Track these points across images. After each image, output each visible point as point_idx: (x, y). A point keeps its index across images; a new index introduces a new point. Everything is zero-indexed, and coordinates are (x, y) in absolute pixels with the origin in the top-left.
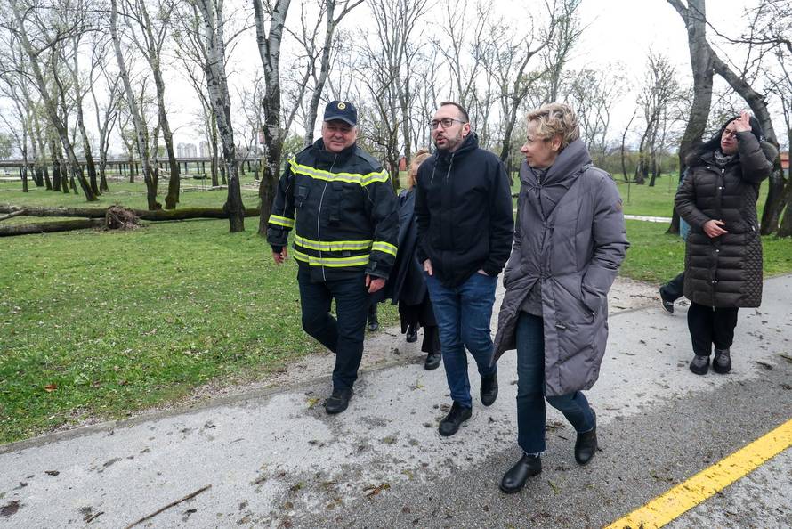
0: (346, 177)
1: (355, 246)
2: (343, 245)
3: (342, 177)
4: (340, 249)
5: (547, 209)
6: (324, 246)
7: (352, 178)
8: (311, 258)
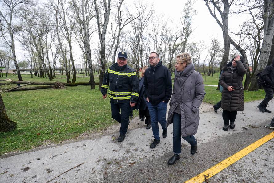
0: (124, 74)
1: (127, 93)
2: (123, 93)
3: (123, 74)
4: (122, 94)
5: (182, 83)
6: (118, 94)
7: (126, 74)
8: (114, 97)
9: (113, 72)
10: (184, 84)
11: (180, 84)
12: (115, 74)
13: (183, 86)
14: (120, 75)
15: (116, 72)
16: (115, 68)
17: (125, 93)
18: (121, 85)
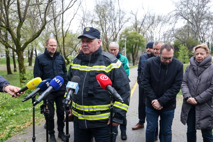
9: (77, 67)
10: (201, 75)
11: (197, 74)
12: (80, 70)
13: (200, 77)
14: (89, 70)
15: (83, 66)
16: (80, 61)
17: (100, 108)
18: (91, 90)
